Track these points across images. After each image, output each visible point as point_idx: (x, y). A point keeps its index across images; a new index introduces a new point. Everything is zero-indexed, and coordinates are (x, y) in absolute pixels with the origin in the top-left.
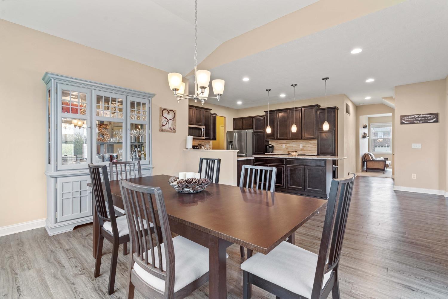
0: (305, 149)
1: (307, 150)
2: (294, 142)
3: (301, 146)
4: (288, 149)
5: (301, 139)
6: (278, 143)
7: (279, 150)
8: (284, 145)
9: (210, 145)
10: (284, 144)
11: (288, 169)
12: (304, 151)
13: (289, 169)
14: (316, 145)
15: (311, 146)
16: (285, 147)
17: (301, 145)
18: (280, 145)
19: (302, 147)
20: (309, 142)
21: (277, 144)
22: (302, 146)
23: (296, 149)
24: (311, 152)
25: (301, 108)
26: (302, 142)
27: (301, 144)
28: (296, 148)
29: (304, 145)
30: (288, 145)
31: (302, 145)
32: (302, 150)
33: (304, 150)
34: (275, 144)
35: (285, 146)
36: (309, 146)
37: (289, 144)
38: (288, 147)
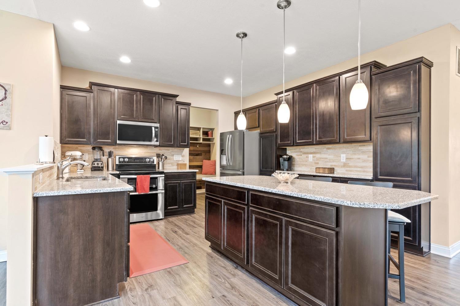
0: (350, 165)
1: (356, 167)
2: (329, 148)
3: (343, 157)
4: (318, 163)
5: (339, 143)
6: (301, 152)
7: (303, 165)
8: (311, 156)
9: (183, 156)
10: (311, 153)
11: (252, 218)
12: (348, 169)
13: (254, 217)
14: (371, 154)
15: (364, 157)
16: (313, 160)
17: (342, 155)
18: (304, 156)
19: (344, 161)
20: (360, 148)
21: (299, 154)
22: (345, 158)
23: (333, 164)
24: (364, 171)
25: (338, 77)
26: (345, 150)
27: (344, 153)
28: (333, 162)
29: (350, 156)
30: (318, 156)
31: (345, 155)
32: (345, 165)
33: (350, 167)
34: (296, 153)
35: (314, 157)
36: (359, 159)
37: (320, 153)
38: (318, 159)
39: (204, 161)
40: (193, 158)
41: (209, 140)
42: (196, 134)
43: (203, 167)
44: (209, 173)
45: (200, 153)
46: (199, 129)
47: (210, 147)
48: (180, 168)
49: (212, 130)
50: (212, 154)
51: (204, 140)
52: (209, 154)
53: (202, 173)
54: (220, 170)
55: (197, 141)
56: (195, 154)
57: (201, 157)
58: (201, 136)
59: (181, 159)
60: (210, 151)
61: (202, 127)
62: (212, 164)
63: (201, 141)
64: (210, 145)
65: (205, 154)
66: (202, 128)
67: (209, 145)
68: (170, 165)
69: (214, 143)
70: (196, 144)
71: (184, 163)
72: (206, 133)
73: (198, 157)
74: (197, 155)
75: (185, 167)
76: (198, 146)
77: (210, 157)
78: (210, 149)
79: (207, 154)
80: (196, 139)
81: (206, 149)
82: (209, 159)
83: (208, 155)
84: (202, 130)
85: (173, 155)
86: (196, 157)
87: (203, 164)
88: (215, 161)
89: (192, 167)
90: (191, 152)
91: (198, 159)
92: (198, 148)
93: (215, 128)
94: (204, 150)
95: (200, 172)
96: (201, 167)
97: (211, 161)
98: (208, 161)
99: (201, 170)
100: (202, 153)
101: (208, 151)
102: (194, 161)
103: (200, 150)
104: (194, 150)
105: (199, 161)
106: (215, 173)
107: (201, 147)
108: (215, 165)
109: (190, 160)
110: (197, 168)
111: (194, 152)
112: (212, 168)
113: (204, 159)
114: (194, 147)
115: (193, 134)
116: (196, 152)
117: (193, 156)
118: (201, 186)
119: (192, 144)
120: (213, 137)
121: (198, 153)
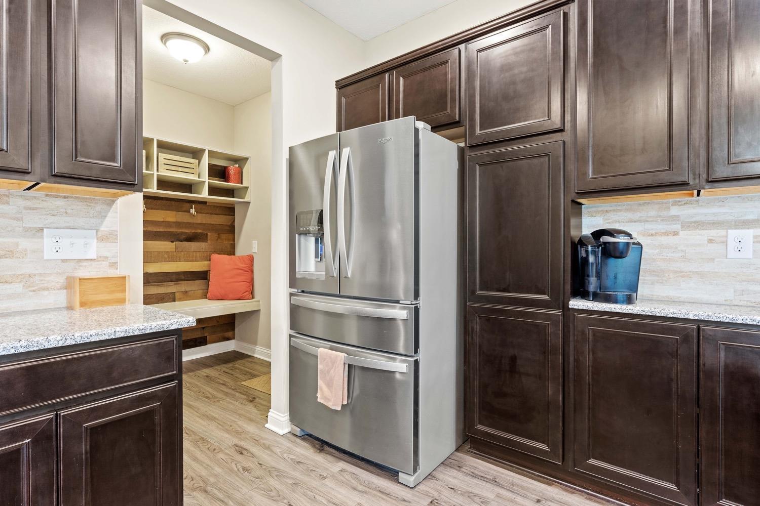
9: (104, 238)
39: (215, 257)
40: (177, 248)
41: (230, 192)
42: (186, 169)
43: (212, 277)
44: (231, 296)
45: (199, 231)
46: (196, 153)
47: (234, 215)
48: (83, 304)
49: (241, 161)
51: (213, 190)
52: (231, 236)
53: (209, 295)
54: (291, 295)
55: (191, 193)
56: (183, 237)
57: (204, 244)
58: (205, 177)
59: (92, 255)
60: (234, 227)
61: (207, 148)
62: (242, 266)
63: (204, 194)
64: (234, 208)
65: (216, 235)
66: (206, 154)
67: (230, 210)
68: (17, 288)
69: (248, 203)
70: (188, 205)
71: (112, 273)
72: (218, 172)
73: (194, 246)
74: (191, 238)
75: (119, 295)
76: (193, 211)
77: (233, 247)
78: (234, 221)
79: (224, 236)
80: (188, 187)
81: (221, 220)
82: (232, 252)
83: (229, 240)
84: (205, 160)
85: (42, 230)
86: (186, 244)
87: (209, 266)
88: (251, 259)
89: (174, 277)
90: (169, 230)
91: (193, 250)
92: (194, 215)
93: (250, 157)
94: (213, 223)
95: (201, 291)
96: (203, 276)
97: (238, 256)
98: (228, 256)
99: (204, 287)
100: (207, 234)
101: (228, 228)
102: (179, 259)
103: (199, 221)
104: (178, 224)
105: (198, 257)
106: (251, 296)
107: (203, 213)
108: (252, 271)
109: (166, 256)
110: (191, 282)
111: (180, 230)
112: (242, 278)
113: (215, 252)
114: (180, 213)
115: (173, 168)
116: (187, 231)
117: (175, 243)
118: (206, 335)
119: (173, 203)
120: (244, 185)
121: (193, 231)
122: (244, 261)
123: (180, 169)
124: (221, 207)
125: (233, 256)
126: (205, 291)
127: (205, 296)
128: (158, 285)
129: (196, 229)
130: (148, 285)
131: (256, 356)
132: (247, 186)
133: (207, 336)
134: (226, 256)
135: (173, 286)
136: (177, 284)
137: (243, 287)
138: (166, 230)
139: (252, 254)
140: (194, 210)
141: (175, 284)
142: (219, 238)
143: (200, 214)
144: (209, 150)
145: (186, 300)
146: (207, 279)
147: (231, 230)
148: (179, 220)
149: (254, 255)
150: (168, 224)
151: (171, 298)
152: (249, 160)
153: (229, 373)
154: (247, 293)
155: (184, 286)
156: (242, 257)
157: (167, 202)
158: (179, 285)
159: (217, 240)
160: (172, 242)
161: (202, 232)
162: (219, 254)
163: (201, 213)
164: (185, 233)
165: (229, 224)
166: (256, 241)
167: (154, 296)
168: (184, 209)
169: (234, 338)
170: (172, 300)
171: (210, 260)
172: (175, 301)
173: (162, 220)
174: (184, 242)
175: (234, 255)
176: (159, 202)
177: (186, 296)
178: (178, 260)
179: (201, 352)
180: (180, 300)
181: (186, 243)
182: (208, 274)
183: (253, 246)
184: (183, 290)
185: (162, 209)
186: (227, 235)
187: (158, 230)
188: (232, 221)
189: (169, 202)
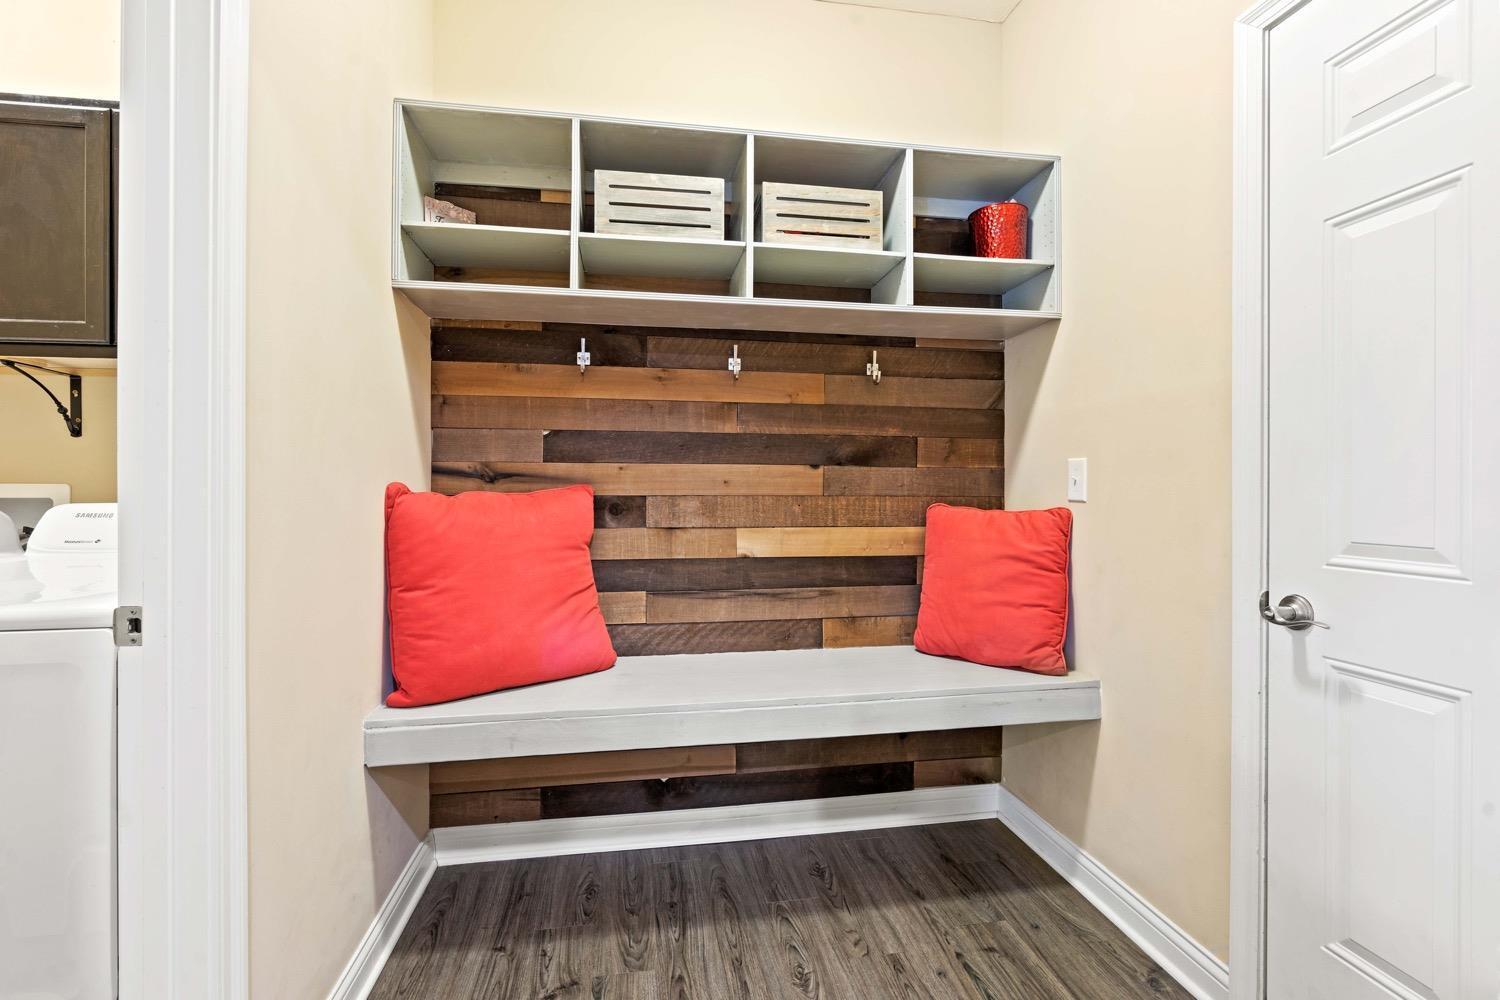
39: (939, 512)
40: (826, 485)
42: (847, 224)
43: (928, 575)
45: (893, 432)
47: (1001, 377)
50: (1017, 449)
52: (990, 446)
53: (917, 636)
56: (846, 450)
57: (903, 474)
58: (904, 246)
60: (1000, 416)
61: (910, 144)
62: (1028, 547)
63: (904, 301)
64: (1002, 353)
66: (908, 166)
67: (988, 361)
69: (1051, 322)
70: (858, 352)
73: (876, 476)
74: (865, 457)
76: (874, 369)
77: (998, 480)
78: (1001, 396)
79: (968, 446)
81: (960, 394)
82: (992, 497)
83: (981, 458)
84: (905, 186)
86: (854, 473)
87: (922, 540)
88: (1063, 522)
89: (819, 572)
90: (805, 431)
91: (872, 492)
92: (875, 383)
93: (1059, 159)
94: (933, 405)
95: (897, 620)
96: (903, 571)
97: (1017, 515)
98: (980, 512)
99: (904, 606)
100: (915, 439)
101: (979, 419)
102: (834, 519)
103: (892, 402)
104: (830, 411)
105: (888, 512)
106: (1063, 662)
107: (905, 375)
108: (1066, 568)
109: (796, 509)
110: (867, 588)
111: (837, 431)
112: (1031, 593)
113: (941, 499)
114: (838, 377)
115: (806, 225)
116: (856, 432)
117: (821, 470)
118: (910, 758)
119: (817, 347)
120: (1039, 258)
121: (875, 432)
122: (1035, 529)
123: (826, 227)
124: (959, 351)
125: (996, 513)
126: (908, 619)
127: (906, 637)
128: (774, 595)
129: (883, 424)
130: (749, 595)
131: (1078, 884)
132: (1048, 262)
133: (912, 763)
134: (973, 511)
135: (814, 601)
136: (829, 594)
137: (1031, 625)
138: (797, 432)
139: (1065, 505)
140: (876, 366)
141: (822, 594)
142: (952, 452)
143: (895, 380)
144: (915, 152)
145: (853, 645)
146: (914, 582)
147: (991, 426)
148: (834, 400)
149: (1074, 509)
150: (802, 412)
151: (811, 635)
152: (1054, 172)
153: (976, 978)
154: (1048, 650)
155: (846, 601)
156: (1030, 514)
157: (801, 345)
158: (834, 598)
159: (946, 459)
160: (815, 466)
161: (900, 434)
162: (952, 504)
163: (898, 375)
164: (852, 438)
165: (986, 406)
166: (1084, 459)
167: (762, 626)
168: (848, 365)
169: (998, 780)
170: (812, 641)
171: (924, 524)
172: (820, 645)
173: (787, 401)
174: (846, 468)
175: (1001, 507)
176: (779, 346)
177: (854, 631)
178: (830, 522)
179: (894, 810)
180: (836, 642)
181: (855, 469)
182: (919, 566)
183: (1072, 475)
184: (844, 612)
185: (787, 369)
186: (979, 441)
187: (776, 430)
188: (995, 395)
189: (804, 347)
